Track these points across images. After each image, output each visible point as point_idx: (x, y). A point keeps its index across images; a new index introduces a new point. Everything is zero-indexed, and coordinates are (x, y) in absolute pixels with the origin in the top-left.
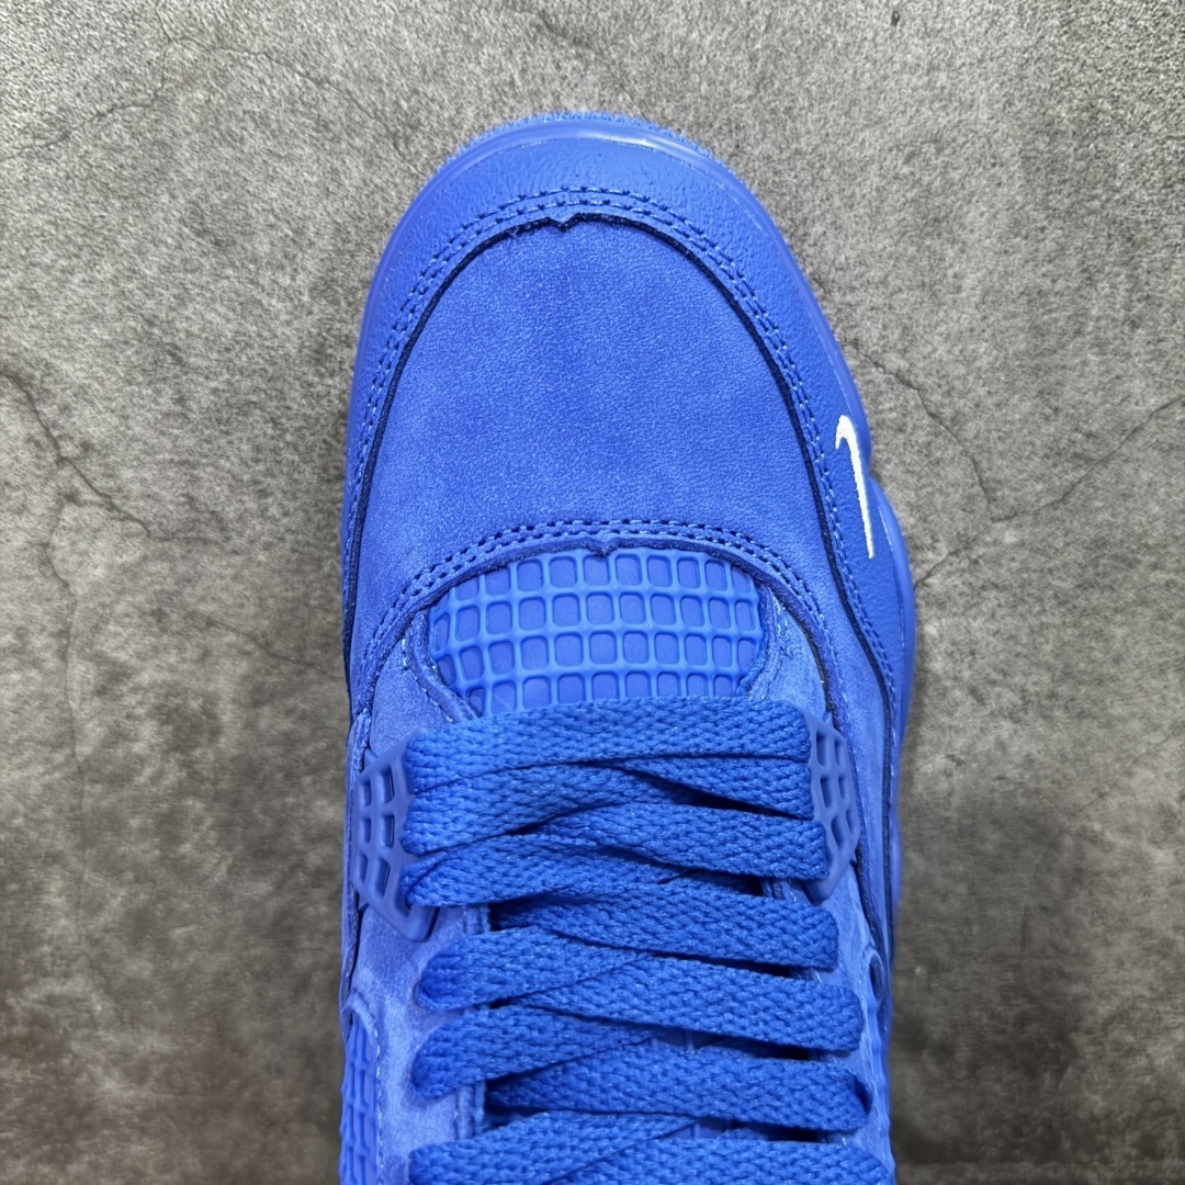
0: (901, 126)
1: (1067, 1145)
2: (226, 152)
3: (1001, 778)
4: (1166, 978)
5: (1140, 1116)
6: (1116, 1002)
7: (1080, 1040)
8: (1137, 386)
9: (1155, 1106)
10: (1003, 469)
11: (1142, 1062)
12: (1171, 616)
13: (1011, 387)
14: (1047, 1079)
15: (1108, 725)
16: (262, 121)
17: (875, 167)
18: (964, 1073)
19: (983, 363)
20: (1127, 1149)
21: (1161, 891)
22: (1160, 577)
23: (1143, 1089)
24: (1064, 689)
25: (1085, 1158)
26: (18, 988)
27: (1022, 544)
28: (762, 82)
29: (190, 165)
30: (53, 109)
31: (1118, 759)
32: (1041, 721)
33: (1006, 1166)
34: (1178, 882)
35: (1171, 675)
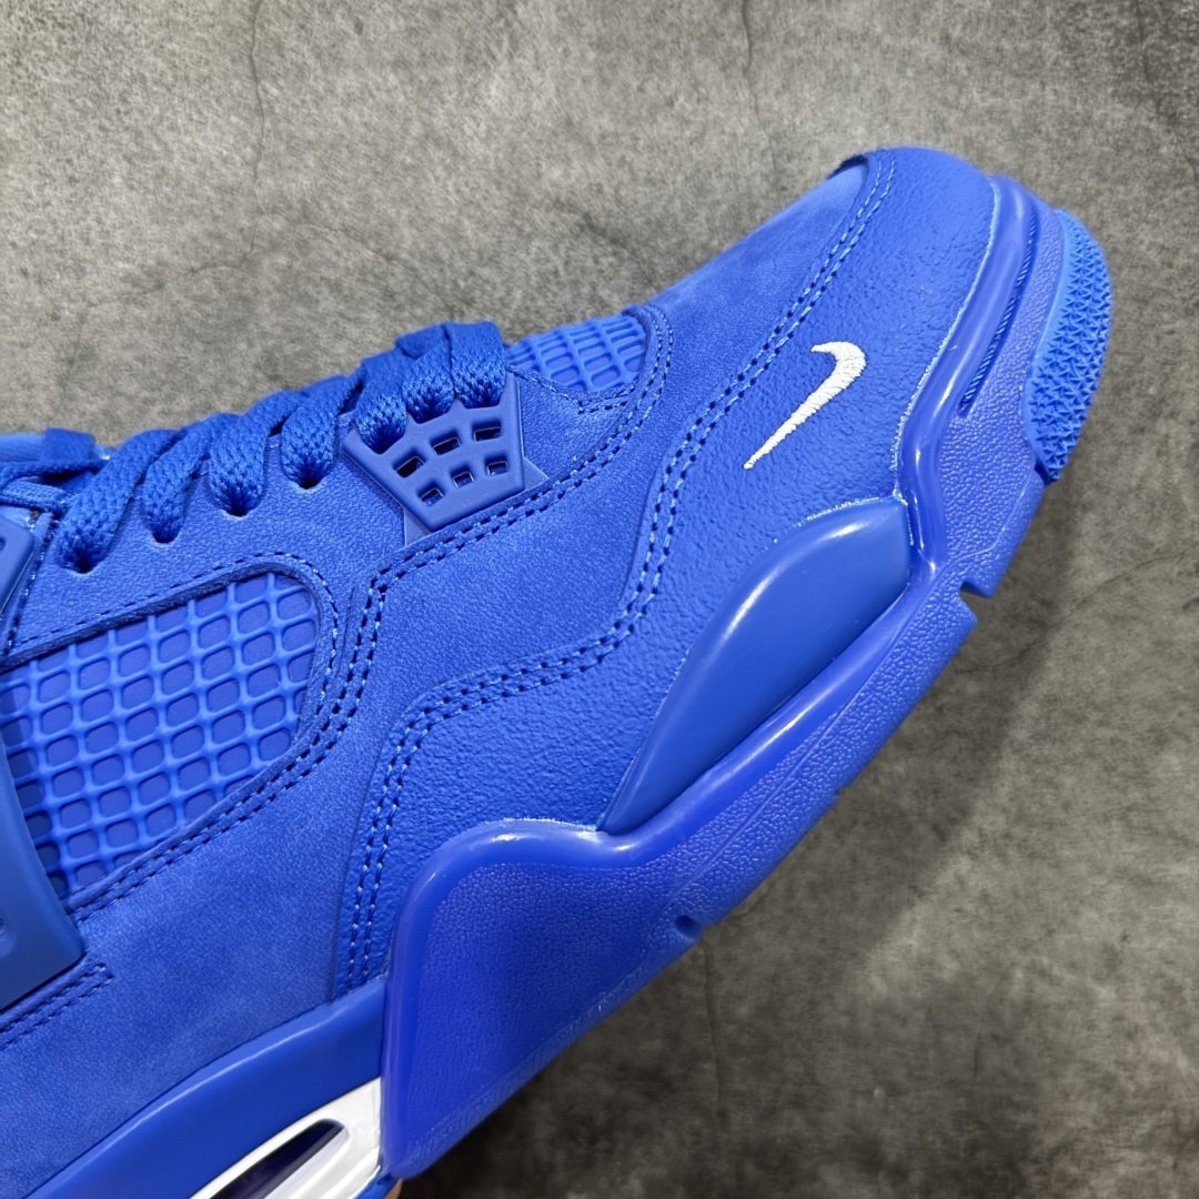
2: (301, 310)
3: (959, 910)
4: (1108, 1112)
6: (1062, 1133)
7: (1028, 1170)
8: (1087, 562)
11: (1085, 1194)
12: (1114, 769)
15: (1057, 865)
16: (335, 287)
18: (917, 1196)
21: (1105, 1026)
22: (1107, 733)
24: (1019, 831)
27: (983, 696)
29: (267, 318)
30: (152, 262)
31: (1066, 898)
32: (995, 860)
34: (1119, 1018)
35: (1114, 823)
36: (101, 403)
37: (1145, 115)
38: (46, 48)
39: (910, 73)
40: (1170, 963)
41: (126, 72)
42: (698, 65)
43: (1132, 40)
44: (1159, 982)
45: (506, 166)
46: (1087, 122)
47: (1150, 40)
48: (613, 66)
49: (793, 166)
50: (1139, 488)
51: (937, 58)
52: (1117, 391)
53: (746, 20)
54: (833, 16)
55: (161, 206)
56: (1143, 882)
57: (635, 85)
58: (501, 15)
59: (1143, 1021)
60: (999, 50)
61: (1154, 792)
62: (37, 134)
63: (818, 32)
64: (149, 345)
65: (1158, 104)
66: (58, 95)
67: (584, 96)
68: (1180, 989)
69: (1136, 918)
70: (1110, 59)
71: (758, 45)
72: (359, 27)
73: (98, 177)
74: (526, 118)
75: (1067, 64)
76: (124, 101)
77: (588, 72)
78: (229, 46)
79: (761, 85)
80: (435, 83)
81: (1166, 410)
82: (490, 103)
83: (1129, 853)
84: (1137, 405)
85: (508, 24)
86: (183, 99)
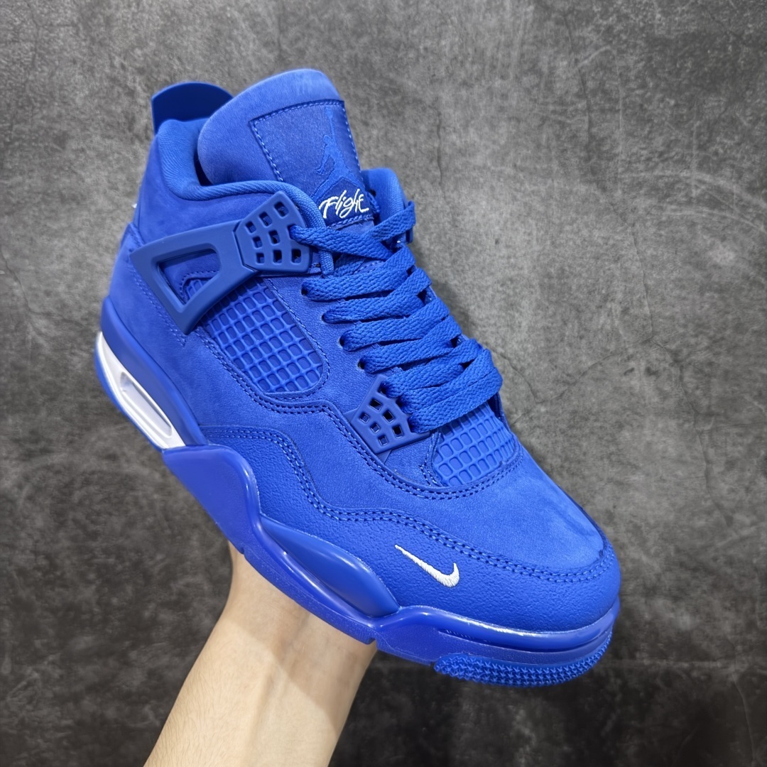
0: (499, 276)
8: (584, 358)
10: (539, 386)
12: (603, 438)
13: (540, 359)
15: (583, 478)
17: (490, 289)
19: (530, 350)
22: (598, 424)
24: (566, 465)
26: (175, 579)
27: (547, 412)
28: (454, 262)
31: (588, 491)
34: (616, 540)
35: (605, 460)
37: (593, 188)
39: (502, 180)
40: (634, 516)
42: (423, 183)
43: (586, 161)
44: (631, 525)
46: (571, 192)
47: (593, 160)
49: (460, 218)
50: (602, 329)
51: (512, 174)
52: (590, 293)
53: (439, 165)
54: (472, 161)
56: (619, 483)
59: (626, 541)
60: (535, 169)
61: (621, 447)
63: (466, 167)
65: (598, 184)
68: (640, 527)
69: (618, 498)
70: (578, 169)
71: (445, 173)
75: (562, 172)
79: (446, 189)
81: (610, 299)
83: (612, 472)
84: (598, 297)
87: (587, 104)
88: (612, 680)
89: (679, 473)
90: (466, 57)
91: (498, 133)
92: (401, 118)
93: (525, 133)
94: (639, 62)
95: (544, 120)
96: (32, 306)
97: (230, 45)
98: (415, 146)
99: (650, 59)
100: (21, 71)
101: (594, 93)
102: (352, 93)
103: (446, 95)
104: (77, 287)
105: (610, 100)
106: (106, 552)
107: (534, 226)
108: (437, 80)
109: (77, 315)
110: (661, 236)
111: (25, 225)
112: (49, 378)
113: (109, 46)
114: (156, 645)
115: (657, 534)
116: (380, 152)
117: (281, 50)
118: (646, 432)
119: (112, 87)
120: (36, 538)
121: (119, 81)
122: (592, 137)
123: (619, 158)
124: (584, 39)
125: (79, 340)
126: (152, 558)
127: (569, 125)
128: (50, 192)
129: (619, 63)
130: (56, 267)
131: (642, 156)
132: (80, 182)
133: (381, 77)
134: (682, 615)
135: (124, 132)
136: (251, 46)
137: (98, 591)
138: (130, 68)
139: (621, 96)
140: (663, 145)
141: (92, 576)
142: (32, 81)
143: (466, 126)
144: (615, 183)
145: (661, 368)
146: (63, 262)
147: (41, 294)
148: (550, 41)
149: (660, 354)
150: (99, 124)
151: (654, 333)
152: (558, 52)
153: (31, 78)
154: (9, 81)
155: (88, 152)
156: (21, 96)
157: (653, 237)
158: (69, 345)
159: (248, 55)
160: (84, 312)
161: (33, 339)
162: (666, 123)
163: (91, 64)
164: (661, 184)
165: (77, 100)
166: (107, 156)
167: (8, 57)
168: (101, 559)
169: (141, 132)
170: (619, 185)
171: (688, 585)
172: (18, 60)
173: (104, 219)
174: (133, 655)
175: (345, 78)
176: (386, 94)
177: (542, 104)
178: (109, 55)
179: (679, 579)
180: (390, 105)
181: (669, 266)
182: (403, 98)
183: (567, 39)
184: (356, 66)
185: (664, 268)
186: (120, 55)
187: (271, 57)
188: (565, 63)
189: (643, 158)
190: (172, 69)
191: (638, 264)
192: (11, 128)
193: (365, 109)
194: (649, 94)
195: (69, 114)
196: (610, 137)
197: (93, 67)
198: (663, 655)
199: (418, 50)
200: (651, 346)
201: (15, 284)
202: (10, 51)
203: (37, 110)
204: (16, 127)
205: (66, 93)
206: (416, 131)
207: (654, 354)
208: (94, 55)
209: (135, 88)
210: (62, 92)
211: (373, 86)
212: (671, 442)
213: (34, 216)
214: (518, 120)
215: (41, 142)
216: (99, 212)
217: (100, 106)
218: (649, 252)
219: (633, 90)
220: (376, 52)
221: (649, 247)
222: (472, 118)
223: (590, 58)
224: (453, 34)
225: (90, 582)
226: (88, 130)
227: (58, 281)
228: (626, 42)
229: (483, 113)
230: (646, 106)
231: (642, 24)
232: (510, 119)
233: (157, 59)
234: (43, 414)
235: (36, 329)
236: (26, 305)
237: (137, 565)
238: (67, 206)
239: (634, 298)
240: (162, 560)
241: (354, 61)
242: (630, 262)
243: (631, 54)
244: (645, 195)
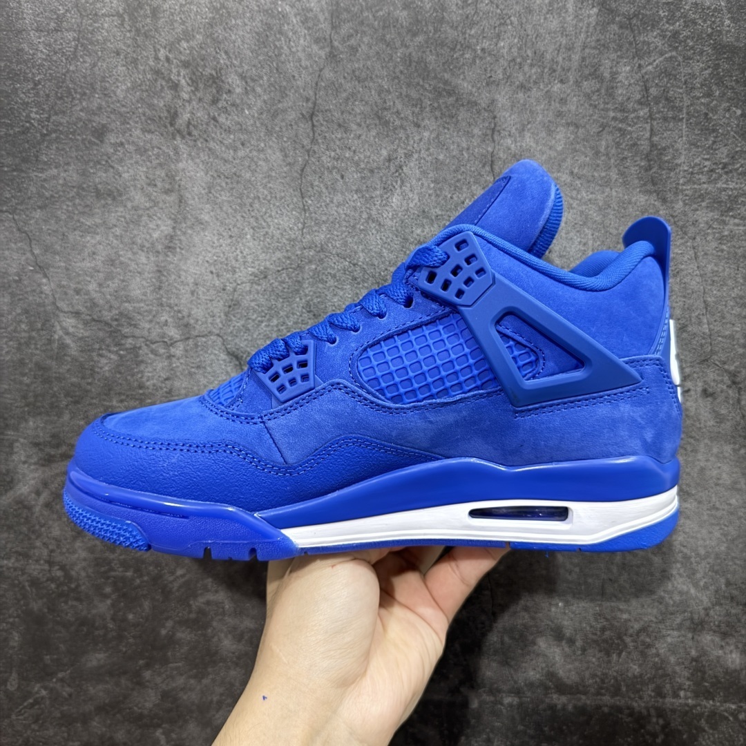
1: (624, 689)
2: (321, 286)
4: (662, 613)
5: (654, 677)
6: (642, 623)
7: (627, 640)
9: (660, 672)
11: (654, 651)
14: (615, 657)
16: (334, 276)
18: (579, 652)
20: (650, 692)
23: (655, 664)
25: (632, 696)
26: (195, 596)
29: (308, 289)
30: (262, 268)
33: (599, 697)
36: (242, 322)
37: (653, 199)
38: (221, 186)
41: (252, 195)
42: (474, 188)
43: (646, 170)
45: (400, 229)
46: (630, 202)
47: (654, 170)
48: (440, 189)
51: (568, 180)
53: (493, 169)
55: (266, 247)
57: (449, 196)
58: (397, 171)
60: (593, 176)
62: (217, 219)
64: (262, 300)
65: (658, 195)
66: (225, 204)
67: (429, 201)
68: (690, 558)
70: (638, 178)
72: (342, 177)
73: (241, 236)
74: (407, 210)
75: (621, 180)
76: (251, 206)
77: (430, 192)
78: (293, 185)
80: (372, 197)
82: (393, 205)
85: (400, 174)
86: (274, 205)
87: (649, 111)
88: (654, 720)
89: (733, 501)
90: (525, 59)
91: (555, 138)
92: (454, 120)
93: (583, 140)
94: (706, 69)
95: (603, 126)
96: (60, 304)
97: (279, 40)
98: (468, 149)
99: (717, 66)
100: (62, 61)
101: (657, 100)
102: (404, 93)
103: (502, 98)
104: (108, 286)
105: (673, 108)
106: (125, 565)
107: (590, 237)
108: (494, 81)
109: (107, 316)
110: (722, 251)
111: (58, 220)
112: (74, 380)
113: (154, 37)
114: (171, 665)
115: (708, 566)
116: (430, 155)
117: (332, 47)
118: (700, 456)
119: (156, 80)
120: (51, 547)
121: (162, 74)
122: (653, 145)
123: (681, 168)
124: (649, 44)
125: (108, 341)
126: (172, 573)
127: (630, 133)
128: (85, 186)
129: (685, 70)
130: (87, 264)
131: (705, 166)
132: (117, 177)
133: (435, 77)
134: (731, 652)
135: (166, 127)
136: (302, 41)
137: (113, 605)
138: (175, 61)
139: (686, 104)
140: (728, 156)
141: (108, 590)
142: (73, 72)
143: (522, 131)
144: (676, 194)
145: (719, 390)
146: (94, 259)
147: (71, 292)
148: (612, 45)
149: (718, 375)
150: (140, 117)
151: (713, 352)
152: (621, 57)
153: (72, 68)
154: (49, 71)
155: (126, 146)
156: (61, 87)
157: (714, 252)
158: (97, 346)
159: (298, 51)
160: (115, 312)
161: (60, 338)
162: (732, 133)
163: (135, 55)
164: (724, 196)
165: (119, 92)
166: (146, 150)
167: (50, 45)
168: (119, 572)
169: (183, 128)
170: (680, 197)
171: (739, 621)
172: (59, 49)
173: (140, 216)
174: (147, 674)
175: (398, 77)
176: (440, 95)
177: (603, 110)
178: (154, 47)
179: (728, 614)
180: (443, 106)
181: (730, 282)
182: (457, 100)
183: (631, 43)
184: (410, 65)
185: (725, 284)
186: (165, 48)
187: (322, 53)
188: (628, 68)
189: (706, 169)
190: (218, 63)
191: (698, 279)
192: (48, 119)
193: (417, 110)
194: (715, 102)
195: (109, 106)
196: (673, 146)
197: (138, 59)
198: (709, 695)
199: (475, 51)
200: (709, 366)
201: (44, 280)
202: (52, 40)
203: (77, 102)
204: (54, 118)
205: (107, 85)
206: (469, 134)
207: (711, 375)
208: (138, 46)
209: (179, 81)
210: (103, 84)
211: (427, 86)
212: (726, 468)
213: (68, 211)
214: (577, 126)
215: (79, 135)
216: (136, 208)
217: (141, 99)
218: (710, 267)
219: (698, 98)
220: (431, 51)
221: (710, 262)
222: (529, 123)
223: (655, 63)
224: (512, 35)
225: (106, 596)
226: (128, 123)
227: (89, 279)
228: (692, 48)
229: (540, 118)
230: (711, 115)
231: (710, 30)
232: (568, 124)
233: (204, 52)
234: (66, 417)
235: (63, 328)
236: (54, 303)
237: (156, 579)
238: (103, 202)
239: (693, 315)
240: (183, 576)
241: (407, 60)
242: (689, 277)
243: (698, 61)
244: (708, 207)
